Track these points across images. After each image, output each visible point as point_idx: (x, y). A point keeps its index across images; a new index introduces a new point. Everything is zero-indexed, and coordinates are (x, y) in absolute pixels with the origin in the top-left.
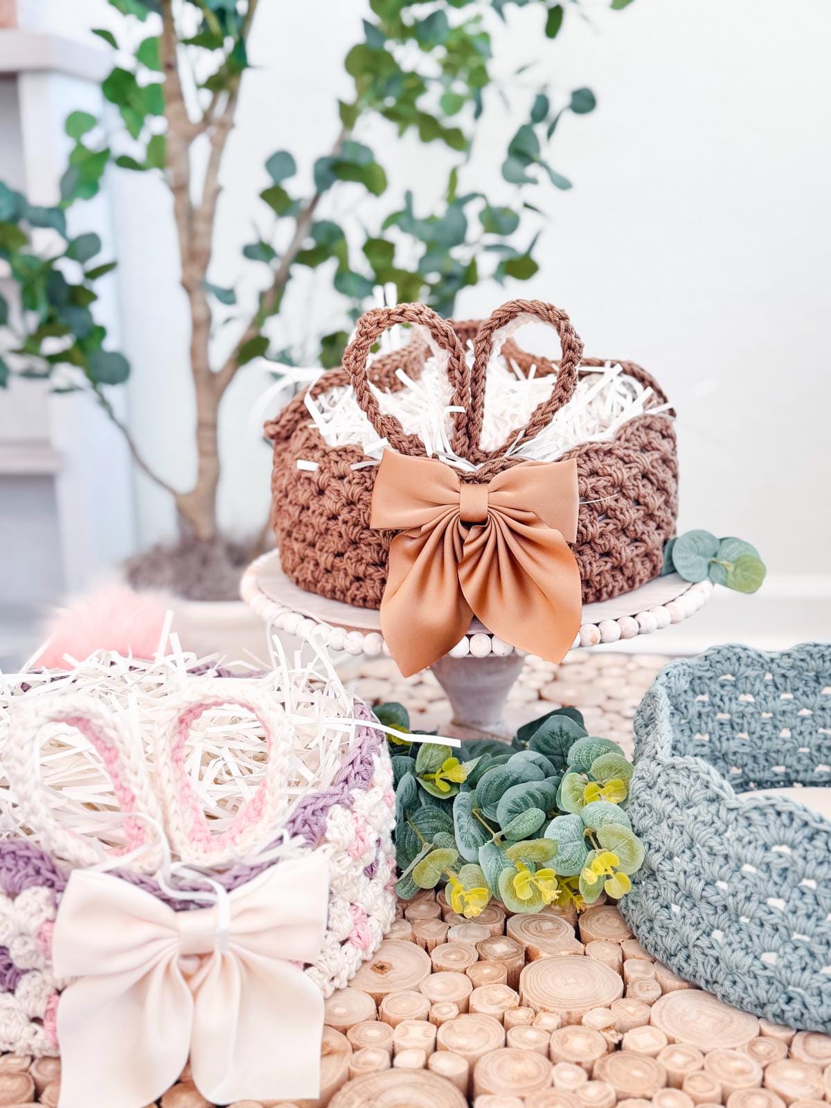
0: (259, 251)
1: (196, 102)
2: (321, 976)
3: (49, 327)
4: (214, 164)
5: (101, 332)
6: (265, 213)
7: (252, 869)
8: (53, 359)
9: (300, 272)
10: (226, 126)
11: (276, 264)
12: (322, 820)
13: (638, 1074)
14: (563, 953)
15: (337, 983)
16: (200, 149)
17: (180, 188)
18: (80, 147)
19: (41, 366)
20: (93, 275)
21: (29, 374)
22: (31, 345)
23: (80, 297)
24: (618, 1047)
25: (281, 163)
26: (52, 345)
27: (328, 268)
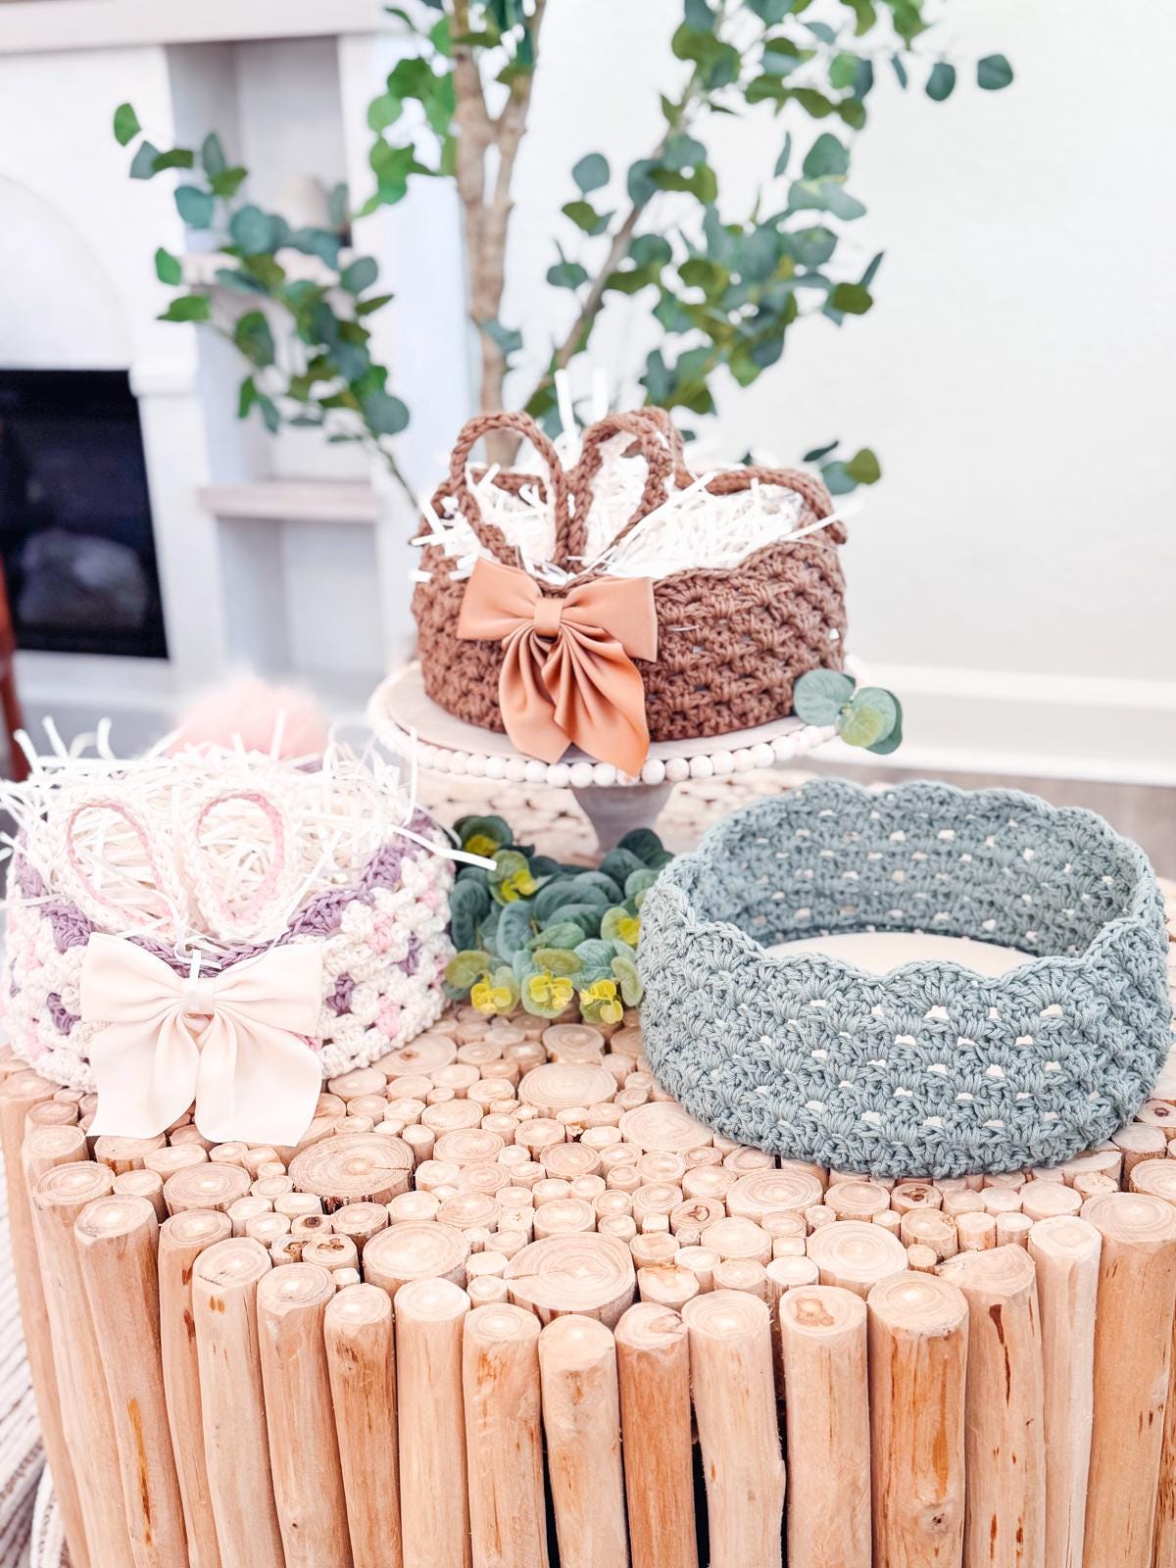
0: (566, 274)
1: (497, 97)
2: (340, 1053)
3: (317, 368)
4: (505, 176)
5: (381, 372)
6: (570, 232)
7: (255, 949)
8: (327, 403)
9: (613, 299)
10: (519, 133)
11: (585, 291)
12: (336, 914)
13: (574, 1161)
14: (579, 1061)
15: (357, 1062)
16: (493, 157)
17: (471, 201)
18: (382, 142)
19: (314, 412)
20: (366, 308)
21: (301, 421)
22: (299, 387)
23: (350, 335)
24: (577, 1139)
25: (592, 170)
26: (321, 389)
27: (649, 296)
